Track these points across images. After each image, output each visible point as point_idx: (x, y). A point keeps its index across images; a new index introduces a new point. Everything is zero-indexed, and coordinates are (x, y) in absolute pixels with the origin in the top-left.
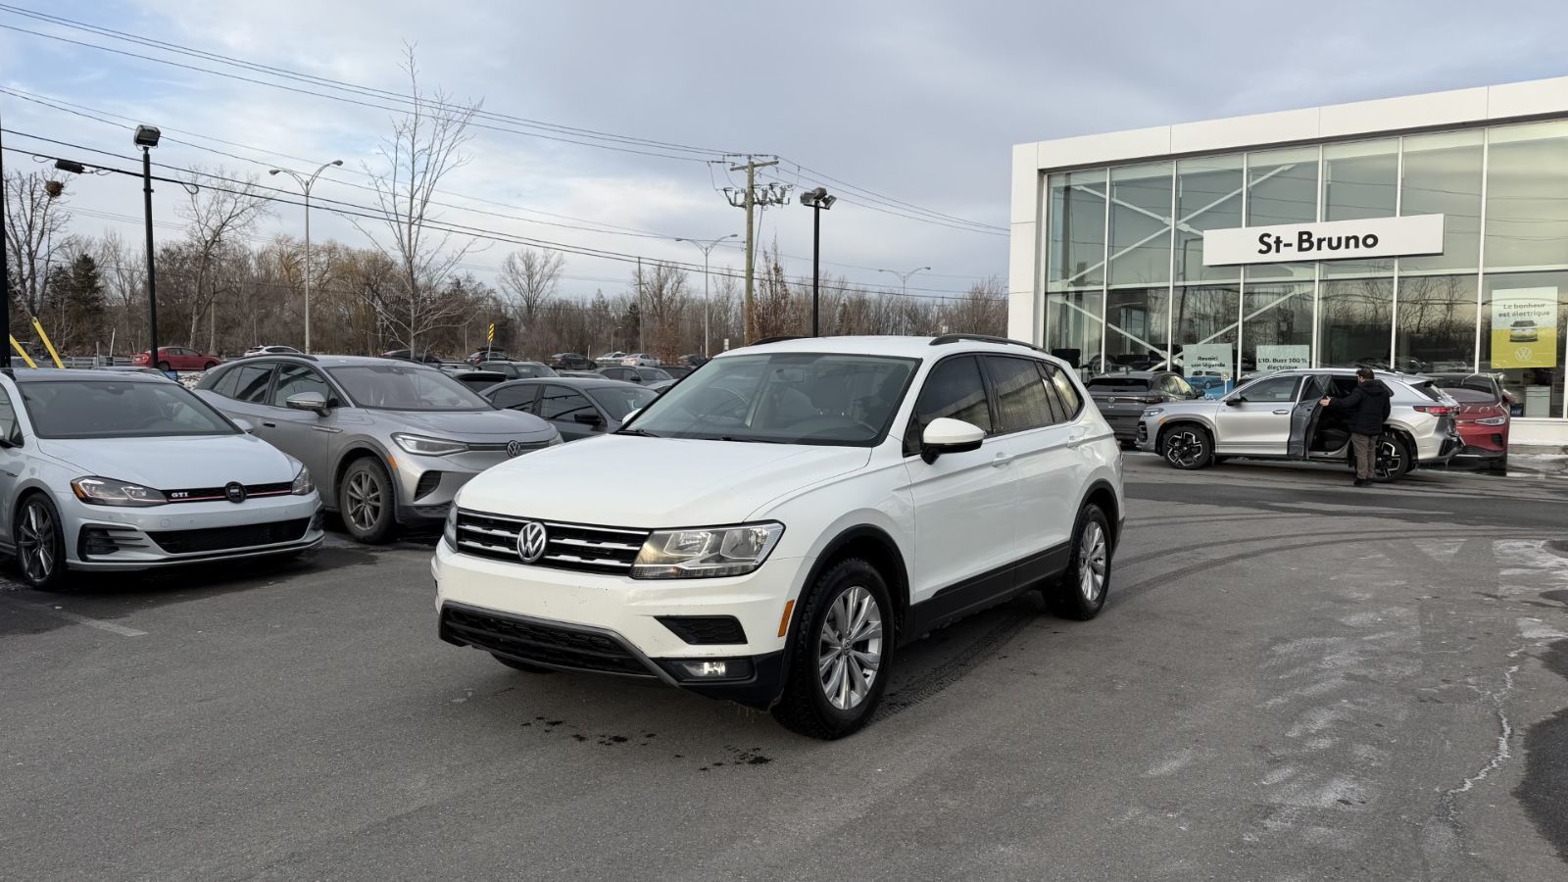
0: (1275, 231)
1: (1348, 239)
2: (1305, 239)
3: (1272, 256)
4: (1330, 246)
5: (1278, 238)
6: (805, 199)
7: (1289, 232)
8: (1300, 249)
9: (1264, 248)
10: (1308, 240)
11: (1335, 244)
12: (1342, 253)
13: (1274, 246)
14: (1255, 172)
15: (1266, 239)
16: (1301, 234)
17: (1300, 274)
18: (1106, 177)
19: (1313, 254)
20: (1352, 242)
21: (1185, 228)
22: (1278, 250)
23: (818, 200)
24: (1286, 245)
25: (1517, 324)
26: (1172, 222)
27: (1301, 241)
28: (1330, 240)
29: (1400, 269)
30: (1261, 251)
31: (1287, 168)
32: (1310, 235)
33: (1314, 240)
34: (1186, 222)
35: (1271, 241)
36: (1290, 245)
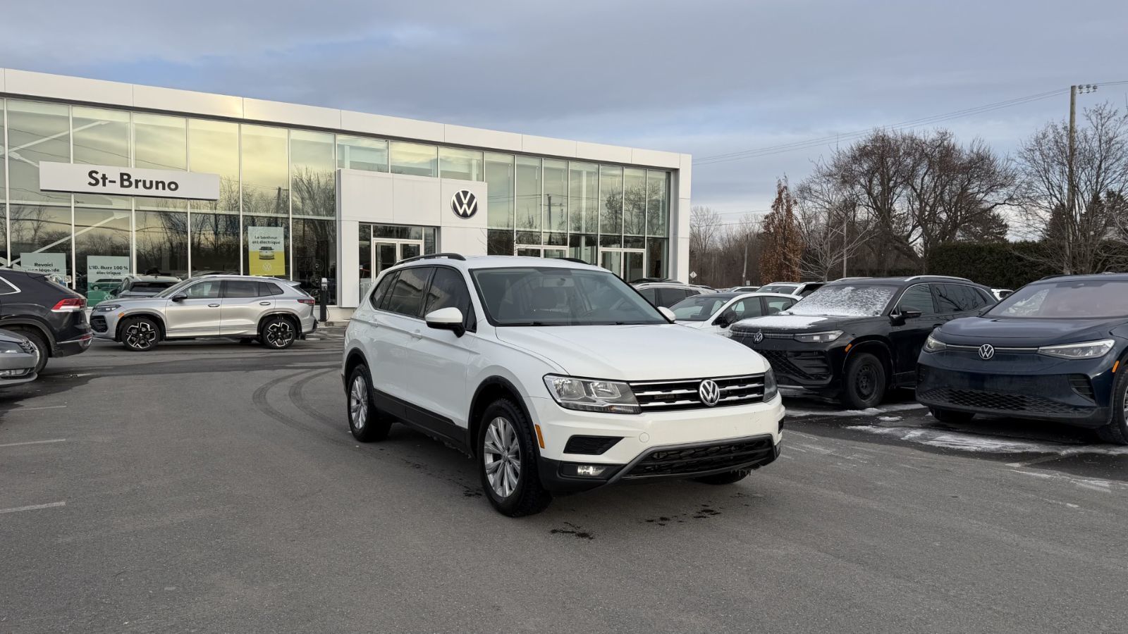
0: (101, 169)
1: (157, 183)
2: (125, 178)
3: (99, 188)
4: (144, 186)
5: (104, 175)
8: (122, 186)
9: (94, 182)
10: (128, 180)
11: (148, 185)
12: (153, 192)
13: (101, 181)
14: (79, 121)
15: (94, 175)
16: (122, 175)
19: (132, 190)
20: (160, 185)
21: (17, 156)
22: (104, 185)
24: (110, 181)
25: (264, 248)
27: (122, 180)
28: (144, 182)
29: (192, 207)
30: (90, 184)
31: (103, 123)
32: (129, 176)
33: (133, 180)
34: (16, 151)
35: (99, 176)
36: (114, 182)
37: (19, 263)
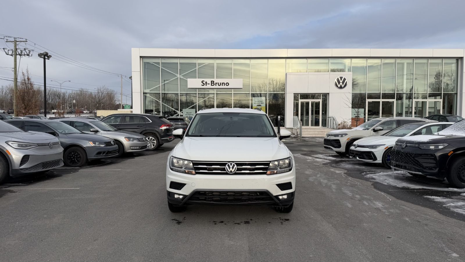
0: (205, 80)
1: (222, 83)
2: (212, 82)
3: (205, 87)
4: (218, 85)
5: (206, 82)
6: (40, 55)
7: (209, 81)
8: (212, 85)
9: (203, 84)
10: (213, 83)
11: (219, 84)
12: (221, 87)
13: (205, 84)
14: (199, 64)
15: (203, 82)
16: (212, 81)
17: (211, 91)
18: (160, 61)
19: (214, 87)
20: (223, 84)
21: (182, 77)
22: (206, 85)
23: (45, 56)
24: (208, 84)
25: (258, 105)
26: (179, 76)
27: (212, 83)
28: (218, 83)
29: (234, 92)
30: (202, 85)
31: (207, 64)
32: (214, 82)
33: (215, 83)
34: (182, 76)
35: (204, 82)
36: (209, 84)
37: (182, 112)
